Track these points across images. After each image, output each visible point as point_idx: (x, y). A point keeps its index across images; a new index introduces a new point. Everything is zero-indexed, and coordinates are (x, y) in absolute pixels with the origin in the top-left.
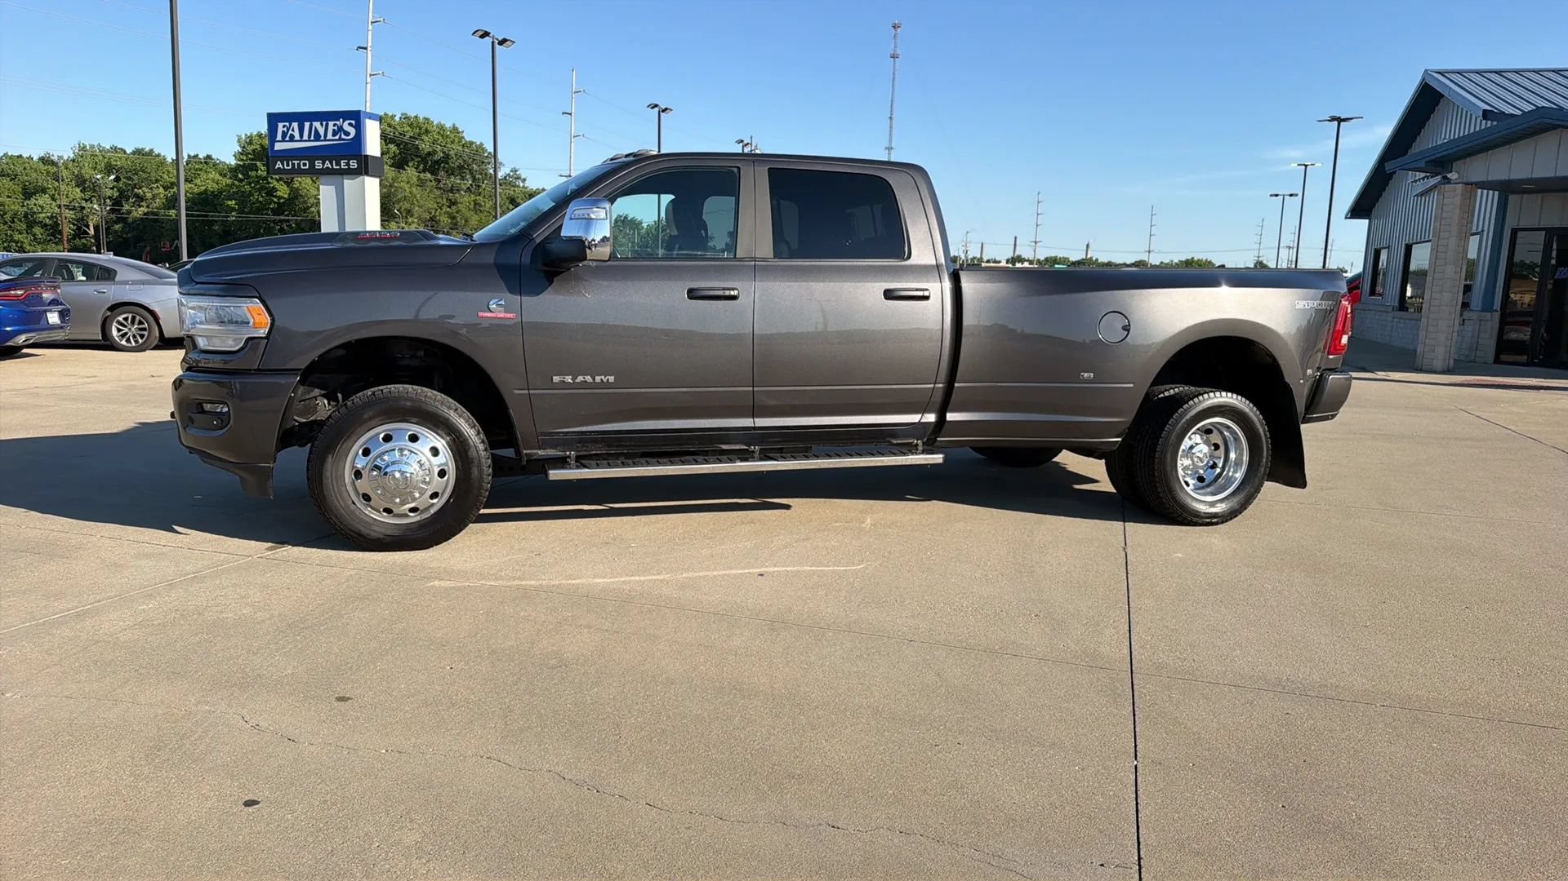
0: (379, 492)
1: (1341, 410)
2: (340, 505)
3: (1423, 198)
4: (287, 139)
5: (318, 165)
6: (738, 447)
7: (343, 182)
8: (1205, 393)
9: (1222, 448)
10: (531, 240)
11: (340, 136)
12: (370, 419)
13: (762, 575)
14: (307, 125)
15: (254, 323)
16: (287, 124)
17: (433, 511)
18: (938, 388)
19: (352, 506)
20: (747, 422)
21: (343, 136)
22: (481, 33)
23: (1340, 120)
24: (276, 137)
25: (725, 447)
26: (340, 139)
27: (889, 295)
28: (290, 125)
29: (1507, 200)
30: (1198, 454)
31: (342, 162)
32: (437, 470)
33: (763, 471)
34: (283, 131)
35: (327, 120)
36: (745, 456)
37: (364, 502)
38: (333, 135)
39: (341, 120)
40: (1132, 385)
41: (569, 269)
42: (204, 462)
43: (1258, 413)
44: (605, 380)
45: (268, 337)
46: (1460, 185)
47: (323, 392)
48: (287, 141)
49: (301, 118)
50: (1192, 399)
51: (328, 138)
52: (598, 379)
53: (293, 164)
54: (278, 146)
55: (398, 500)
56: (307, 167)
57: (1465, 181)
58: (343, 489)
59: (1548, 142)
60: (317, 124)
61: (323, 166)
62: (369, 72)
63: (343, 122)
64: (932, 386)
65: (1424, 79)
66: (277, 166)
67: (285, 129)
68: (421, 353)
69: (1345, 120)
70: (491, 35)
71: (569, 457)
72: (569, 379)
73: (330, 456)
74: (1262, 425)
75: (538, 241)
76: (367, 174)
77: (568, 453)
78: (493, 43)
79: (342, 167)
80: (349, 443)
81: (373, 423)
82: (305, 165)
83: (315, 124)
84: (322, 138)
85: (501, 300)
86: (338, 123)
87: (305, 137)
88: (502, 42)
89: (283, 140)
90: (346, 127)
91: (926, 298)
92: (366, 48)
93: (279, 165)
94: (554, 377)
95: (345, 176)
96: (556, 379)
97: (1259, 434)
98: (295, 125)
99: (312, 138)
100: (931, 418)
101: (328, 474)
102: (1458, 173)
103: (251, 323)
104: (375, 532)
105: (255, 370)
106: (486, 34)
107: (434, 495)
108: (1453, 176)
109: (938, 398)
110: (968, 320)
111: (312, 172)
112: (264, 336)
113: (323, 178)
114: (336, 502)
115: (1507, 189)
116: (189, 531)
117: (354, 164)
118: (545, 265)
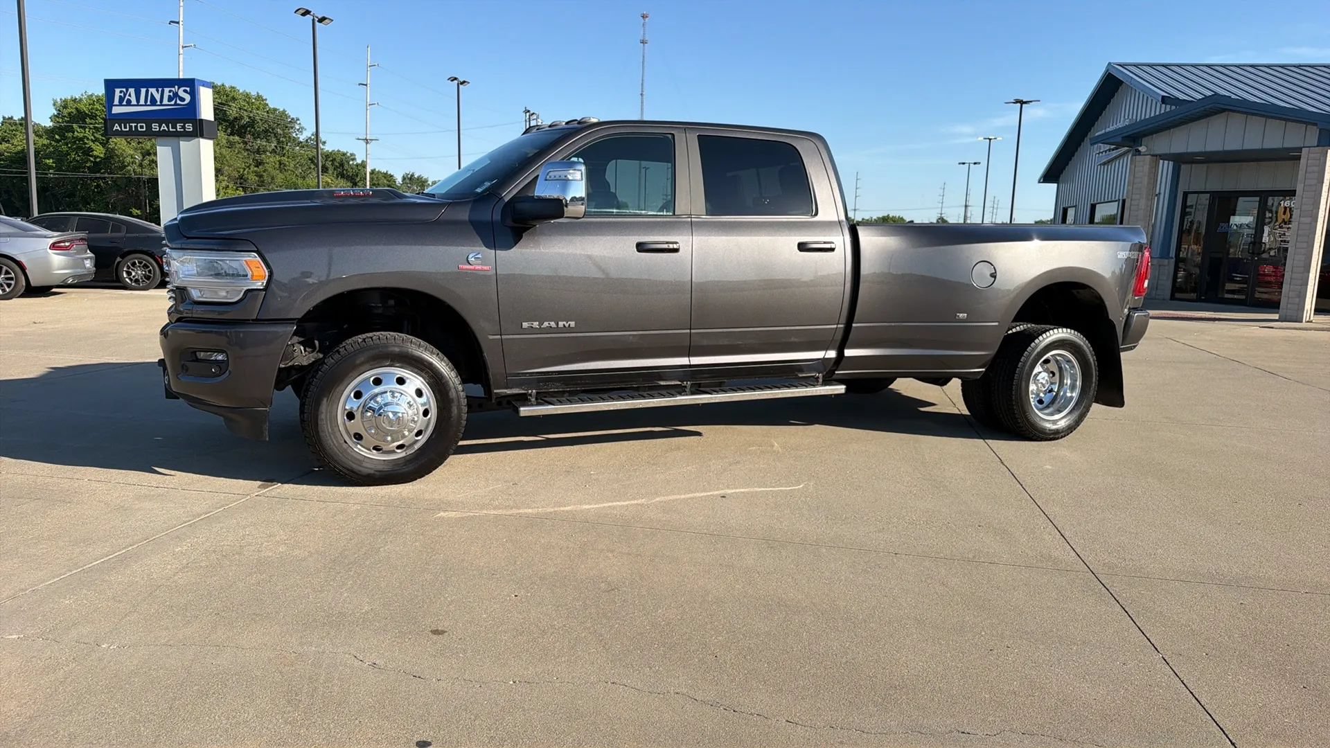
0: (373, 431)
1: (1140, 342)
2: (334, 445)
3: (1106, 167)
4: (124, 103)
5: (155, 127)
6: (673, 383)
7: (179, 143)
8: (1051, 329)
9: (1057, 375)
10: (500, 199)
11: (176, 102)
12: (362, 364)
13: (724, 497)
14: (143, 91)
15: (252, 276)
16: (124, 90)
17: (417, 447)
18: (840, 328)
19: (345, 446)
20: (684, 361)
21: (178, 102)
22: (302, 11)
23: (1022, 103)
24: (113, 102)
25: (662, 383)
26: (176, 104)
27: (802, 247)
28: (127, 91)
29: (1180, 167)
30: (1041, 381)
31: (178, 125)
32: (421, 410)
33: (699, 404)
34: (120, 96)
35: (163, 87)
36: (680, 390)
37: (355, 440)
38: (169, 101)
39: (176, 87)
40: (996, 324)
41: (535, 226)
42: (191, 405)
43: (1089, 345)
44: (567, 325)
45: (266, 288)
46: (1149, 156)
47: (301, 339)
48: (124, 105)
49: (138, 84)
50: (1041, 335)
51: (164, 103)
52: (561, 324)
53: (131, 127)
54: (116, 110)
55: (389, 438)
56: (144, 129)
57: (1152, 153)
58: (336, 429)
59: (1217, 122)
60: (152, 90)
61: (160, 129)
62: (181, 44)
63: (179, 89)
64: (835, 326)
65: (1108, 70)
66: (115, 128)
67: (122, 94)
68: (392, 302)
69: (1026, 103)
70: (312, 13)
71: (530, 395)
72: (536, 324)
73: (325, 400)
74: (1092, 355)
75: (506, 199)
76: (202, 136)
77: (530, 391)
78: (313, 20)
79: (178, 130)
80: (341, 387)
81: (363, 368)
82: (142, 127)
83: (151, 90)
84: (158, 103)
85: (479, 254)
86: (173, 89)
87: (142, 102)
88: (322, 20)
89: (121, 104)
90: (181, 93)
91: (832, 250)
92: (178, 23)
93: (116, 127)
94: (523, 324)
95: (181, 138)
96: (525, 325)
97: (1091, 363)
98: (132, 91)
99: (149, 103)
100: (832, 354)
101: (323, 416)
102: (1147, 147)
103: (249, 276)
104: (367, 469)
105: (253, 320)
106: (307, 12)
107: (419, 433)
108: (1142, 149)
109: (839, 336)
110: (865, 269)
111: (150, 134)
112: (262, 288)
113: (160, 140)
114: (331, 442)
115: (1180, 160)
116: (173, 472)
117: (189, 127)
118: (514, 221)
